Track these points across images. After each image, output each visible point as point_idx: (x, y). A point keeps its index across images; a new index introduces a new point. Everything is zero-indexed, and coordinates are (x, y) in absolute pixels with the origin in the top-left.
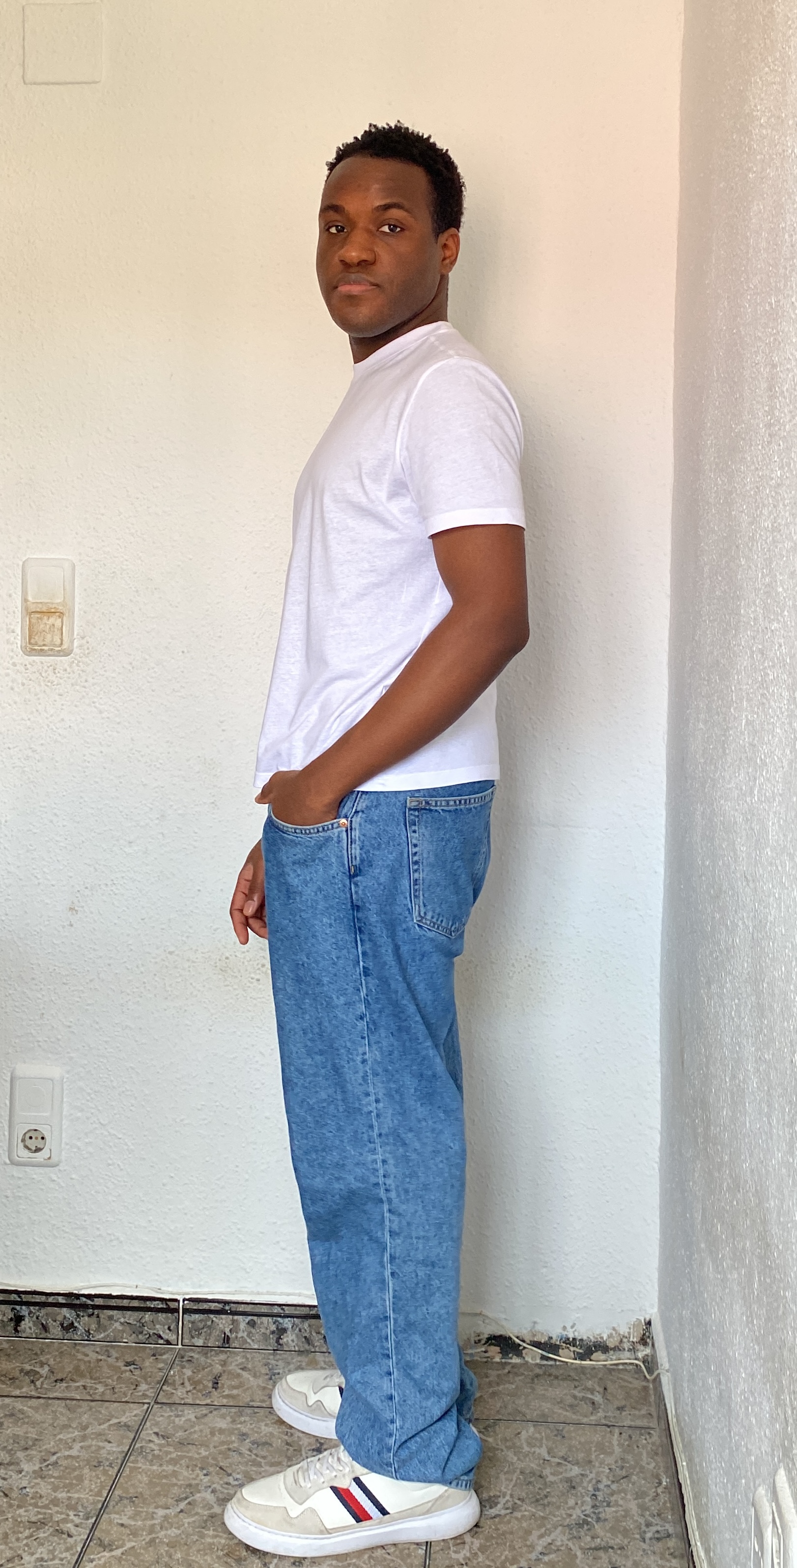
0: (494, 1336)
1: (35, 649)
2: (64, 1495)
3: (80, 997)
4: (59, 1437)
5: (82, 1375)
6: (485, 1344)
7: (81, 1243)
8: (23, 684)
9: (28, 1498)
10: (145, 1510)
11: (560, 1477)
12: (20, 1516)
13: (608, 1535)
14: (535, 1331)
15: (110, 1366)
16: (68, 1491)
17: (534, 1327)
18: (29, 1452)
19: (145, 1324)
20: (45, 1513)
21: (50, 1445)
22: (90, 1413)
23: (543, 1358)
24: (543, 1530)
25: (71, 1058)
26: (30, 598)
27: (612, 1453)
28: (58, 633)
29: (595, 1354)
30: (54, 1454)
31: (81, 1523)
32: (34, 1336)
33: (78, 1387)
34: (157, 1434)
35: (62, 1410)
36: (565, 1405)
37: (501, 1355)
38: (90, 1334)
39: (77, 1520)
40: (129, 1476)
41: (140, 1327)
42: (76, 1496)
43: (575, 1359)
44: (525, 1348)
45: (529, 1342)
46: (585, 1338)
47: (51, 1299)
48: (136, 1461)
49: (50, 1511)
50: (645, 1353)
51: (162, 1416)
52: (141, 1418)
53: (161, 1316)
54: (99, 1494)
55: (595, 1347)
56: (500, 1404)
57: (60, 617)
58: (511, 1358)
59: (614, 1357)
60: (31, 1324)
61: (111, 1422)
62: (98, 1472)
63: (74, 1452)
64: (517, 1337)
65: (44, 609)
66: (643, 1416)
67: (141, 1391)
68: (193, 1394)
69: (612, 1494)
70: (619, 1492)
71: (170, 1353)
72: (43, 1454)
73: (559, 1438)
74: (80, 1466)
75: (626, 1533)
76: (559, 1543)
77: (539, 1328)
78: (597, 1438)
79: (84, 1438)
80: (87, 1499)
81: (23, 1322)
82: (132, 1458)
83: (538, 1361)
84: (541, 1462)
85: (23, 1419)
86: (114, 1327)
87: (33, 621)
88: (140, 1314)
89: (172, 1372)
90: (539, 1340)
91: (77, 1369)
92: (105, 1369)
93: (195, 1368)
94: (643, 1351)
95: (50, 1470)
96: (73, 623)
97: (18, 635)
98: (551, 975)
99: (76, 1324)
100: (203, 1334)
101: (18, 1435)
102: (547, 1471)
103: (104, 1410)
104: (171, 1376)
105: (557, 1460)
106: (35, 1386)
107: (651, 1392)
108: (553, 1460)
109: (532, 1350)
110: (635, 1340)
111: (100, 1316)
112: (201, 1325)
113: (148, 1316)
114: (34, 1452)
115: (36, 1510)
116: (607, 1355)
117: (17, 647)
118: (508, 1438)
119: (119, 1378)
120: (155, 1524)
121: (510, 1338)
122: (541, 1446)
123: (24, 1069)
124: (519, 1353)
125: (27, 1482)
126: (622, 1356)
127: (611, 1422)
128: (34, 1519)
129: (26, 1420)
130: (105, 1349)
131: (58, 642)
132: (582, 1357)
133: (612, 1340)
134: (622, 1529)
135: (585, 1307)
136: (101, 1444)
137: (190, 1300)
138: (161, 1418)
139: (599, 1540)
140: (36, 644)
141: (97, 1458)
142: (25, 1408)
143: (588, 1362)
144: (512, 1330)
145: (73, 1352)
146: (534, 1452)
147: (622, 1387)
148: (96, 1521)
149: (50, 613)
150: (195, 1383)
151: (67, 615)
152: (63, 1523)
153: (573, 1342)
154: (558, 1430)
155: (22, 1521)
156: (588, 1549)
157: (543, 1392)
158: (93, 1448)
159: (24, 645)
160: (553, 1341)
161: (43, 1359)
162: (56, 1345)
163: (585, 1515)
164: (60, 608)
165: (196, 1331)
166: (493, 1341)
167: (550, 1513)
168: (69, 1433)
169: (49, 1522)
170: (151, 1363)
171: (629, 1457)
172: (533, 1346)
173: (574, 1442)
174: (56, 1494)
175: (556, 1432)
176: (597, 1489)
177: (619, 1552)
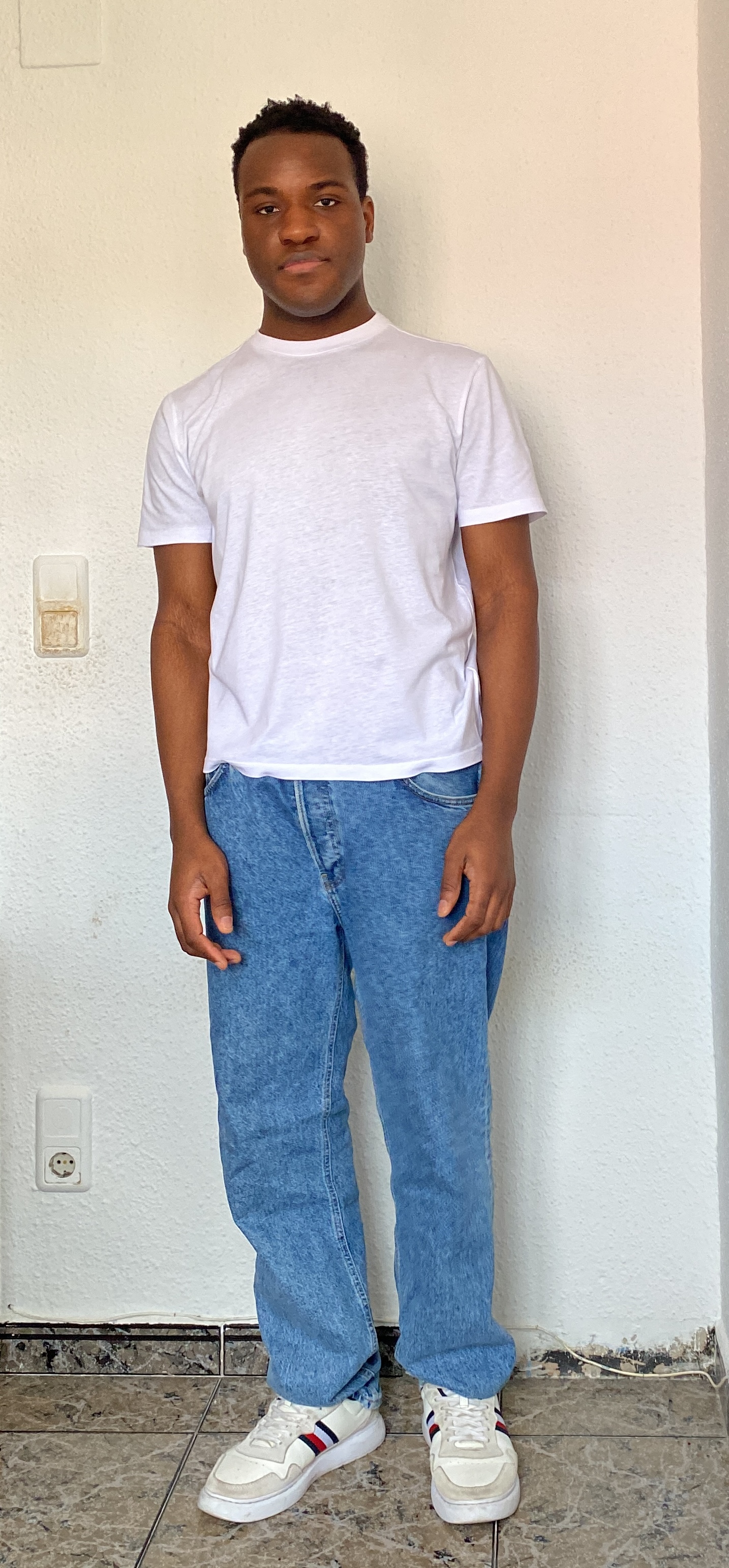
0: (552, 1352)
1: (48, 651)
2: (108, 1526)
3: (107, 1012)
4: (99, 1470)
5: (122, 1409)
6: (541, 1361)
7: (115, 1271)
8: (38, 687)
9: (70, 1531)
10: (194, 1538)
11: (628, 1489)
12: (62, 1548)
13: (683, 1544)
14: (594, 1345)
15: (149, 1398)
16: (112, 1523)
17: (593, 1340)
18: (69, 1486)
19: (185, 1354)
20: (89, 1545)
21: (91, 1478)
22: (130, 1445)
23: (604, 1372)
24: (614, 1542)
25: (99, 1077)
26: (42, 598)
27: (681, 1464)
28: (72, 632)
29: (657, 1367)
30: (96, 1486)
31: (127, 1554)
32: (68, 1371)
33: (117, 1420)
34: (202, 1463)
35: (101, 1443)
36: (629, 1418)
37: (559, 1372)
38: (127, 1366)
39: (123, 1551)
40: (174, 1506)
41: (179, 1357)
42: (121, 1527)
43: (637, 1372)
44: (584, 1363)
45: (588, 1357)
46: (646, 1350)
47: (85, 1332)
48: (182, 1491)
49: (94, 1543)
50: (709, 1363)
51: (207, 1445)
52: (186, 1448)
53: (202, 1345)
54: (145, 1524)
55: (657, 1358)
56: (561, 1420)
57: (74, 616)
58: (570, 1374)
59: (678, 1369)
60: (65, 1359)
61: (154, 1453)
62: (142, 1503)
63: (116, 1484)
64: (576, 1352)
65: (58, 608)
66: (712, 1426)
67: (183, 1422)
68: (239, 1422)
69: (684, 1504)
70: (692, 1501)
71: (212, 1383)
72: (84, 1487)
73: (625, 1450)
74: (123, 1497)
75: (701, 1541)
76: (632, 1554)
77: (598, 1341)
78: (665, 1449)
79: (126, 1470)
80: (133, 1530)
81: (56, 1357)
82: (178, 1487)
83: (599, 1376)
84: (608, 1474)
85: (60, 1453)
86: (152, 1359)
87: (46, 621)
88: (179, 1344)
89: (215, 1402)
90: (599, 1355)
91: (115, 1403)
92: (145, 1401)
93: (240, 1397)
94: (708, 1361)
95: (92, 1502)
96: (88, 623)
97: (31, 637)
98: (598, 970)
99: (112, 1357)
100: (247, 1362)
101: (57, 1470)
102: (614, 1484)
103: (145, 1441)
104: (215, 1406)
105: (624, 1472)
106: (72, 1421)
107: (719, 1402)
108: (619, 1472)
109: (591, 1364)
110: (699, 1350)
111: (137, 1347)
112: (243, 1353)
113: (187, 1346)
114: (72, 1486)
115: (79, 1542)
116: (670, 1367)
117: (30, 649)
118: (572, 1453)
119: (160, 1409)
120: (206, 1552)
121: (568, 1353)
122: (606, 1460)
123: (49, 1090)
124: (578, 1370)
125: (68, 1515)
126: (686, 1367)
127: (679, 1433)
128: (77, 1551)
129: (64, 1455)
130: (143, 1381)
131: (73, 642)
132: (644, 1370)
133: (675, 1351)
134: (696, 1537)
135: (645, 1317)
136: (144, 1475)
137: (231, 1326)
138: (206, 1448)
139: (673, 1549)
140: (50, 645)
141: (141, 1489)
142: (62, 1443)
143: (651, 1375)
144: (571, 1344)
145: (110, 1385)
146: (600, 1465)
147: (687, 1398)
148: (143, 1550)
149: (63, 612)
150: (240, 1413)
151: (81, 613)
152: (108, 1554)
153: (634, 1355)
154: (624, 1443)
155: (64, 1554)
156: (663, 1558)
157: (605, 1407)
158: (137, 1480)
159: (37, 646)
160: (613, 1355)
161: (78, 1393)
162: (92, 1379)
163: (657, 1525)
164: (75, 606)
165: (240, 1359)
166: (551, 1358)
167: (620, 1525)
168: (109, 1465)
169: (94, 1554)
170: (192, 1393)
171: (700, 1467)
172: (592, 1360)
173: (641, 1454)
174: (99, 1526)
175: (621, 1445)
176: (667, 1499)
177: (695, 1560)
